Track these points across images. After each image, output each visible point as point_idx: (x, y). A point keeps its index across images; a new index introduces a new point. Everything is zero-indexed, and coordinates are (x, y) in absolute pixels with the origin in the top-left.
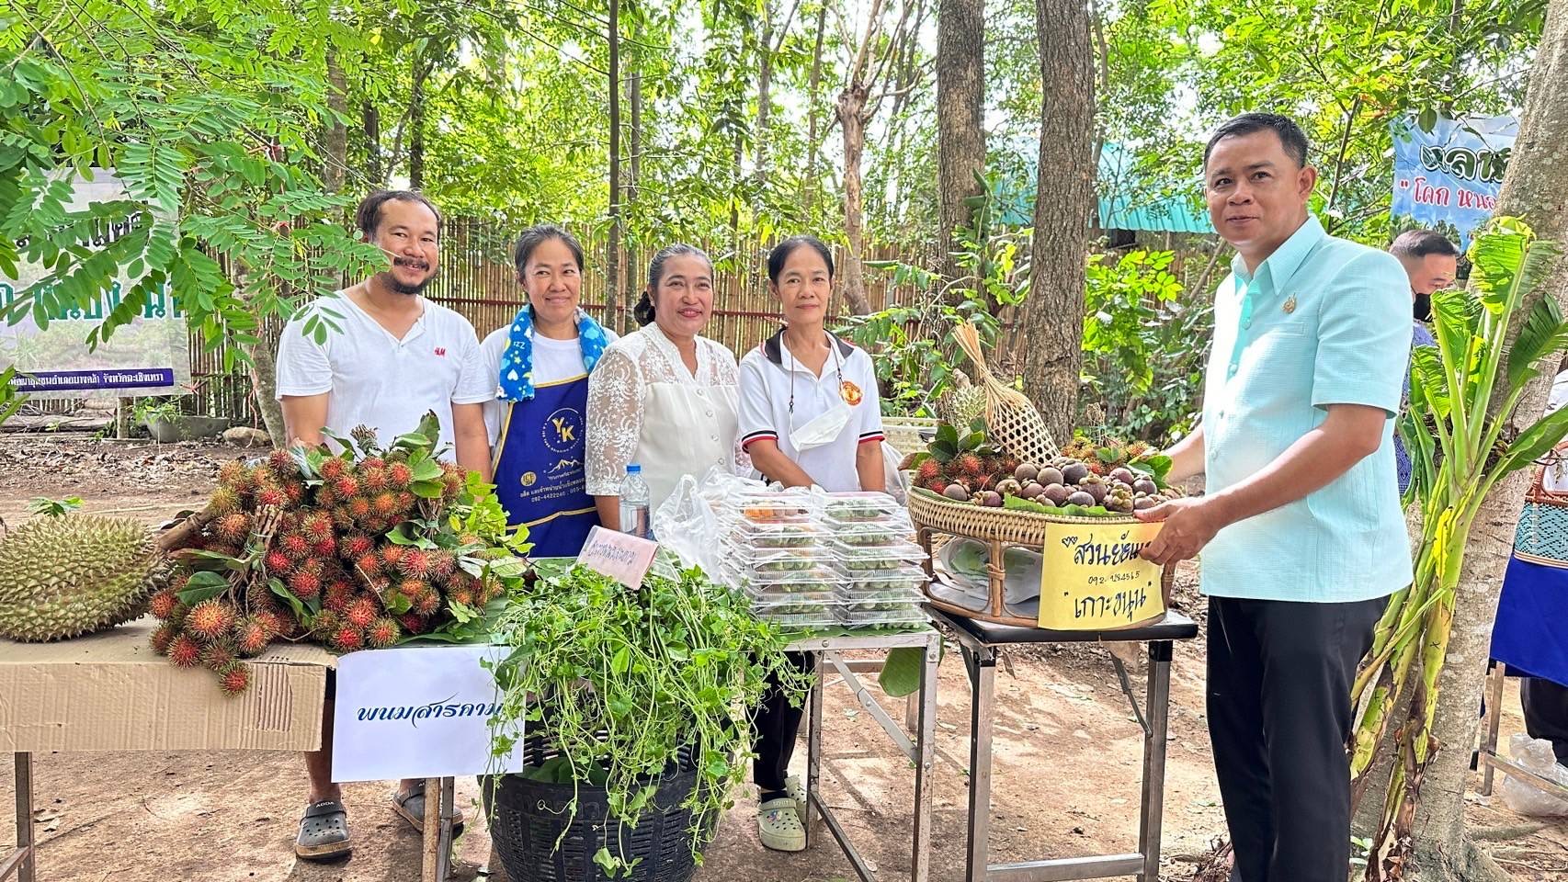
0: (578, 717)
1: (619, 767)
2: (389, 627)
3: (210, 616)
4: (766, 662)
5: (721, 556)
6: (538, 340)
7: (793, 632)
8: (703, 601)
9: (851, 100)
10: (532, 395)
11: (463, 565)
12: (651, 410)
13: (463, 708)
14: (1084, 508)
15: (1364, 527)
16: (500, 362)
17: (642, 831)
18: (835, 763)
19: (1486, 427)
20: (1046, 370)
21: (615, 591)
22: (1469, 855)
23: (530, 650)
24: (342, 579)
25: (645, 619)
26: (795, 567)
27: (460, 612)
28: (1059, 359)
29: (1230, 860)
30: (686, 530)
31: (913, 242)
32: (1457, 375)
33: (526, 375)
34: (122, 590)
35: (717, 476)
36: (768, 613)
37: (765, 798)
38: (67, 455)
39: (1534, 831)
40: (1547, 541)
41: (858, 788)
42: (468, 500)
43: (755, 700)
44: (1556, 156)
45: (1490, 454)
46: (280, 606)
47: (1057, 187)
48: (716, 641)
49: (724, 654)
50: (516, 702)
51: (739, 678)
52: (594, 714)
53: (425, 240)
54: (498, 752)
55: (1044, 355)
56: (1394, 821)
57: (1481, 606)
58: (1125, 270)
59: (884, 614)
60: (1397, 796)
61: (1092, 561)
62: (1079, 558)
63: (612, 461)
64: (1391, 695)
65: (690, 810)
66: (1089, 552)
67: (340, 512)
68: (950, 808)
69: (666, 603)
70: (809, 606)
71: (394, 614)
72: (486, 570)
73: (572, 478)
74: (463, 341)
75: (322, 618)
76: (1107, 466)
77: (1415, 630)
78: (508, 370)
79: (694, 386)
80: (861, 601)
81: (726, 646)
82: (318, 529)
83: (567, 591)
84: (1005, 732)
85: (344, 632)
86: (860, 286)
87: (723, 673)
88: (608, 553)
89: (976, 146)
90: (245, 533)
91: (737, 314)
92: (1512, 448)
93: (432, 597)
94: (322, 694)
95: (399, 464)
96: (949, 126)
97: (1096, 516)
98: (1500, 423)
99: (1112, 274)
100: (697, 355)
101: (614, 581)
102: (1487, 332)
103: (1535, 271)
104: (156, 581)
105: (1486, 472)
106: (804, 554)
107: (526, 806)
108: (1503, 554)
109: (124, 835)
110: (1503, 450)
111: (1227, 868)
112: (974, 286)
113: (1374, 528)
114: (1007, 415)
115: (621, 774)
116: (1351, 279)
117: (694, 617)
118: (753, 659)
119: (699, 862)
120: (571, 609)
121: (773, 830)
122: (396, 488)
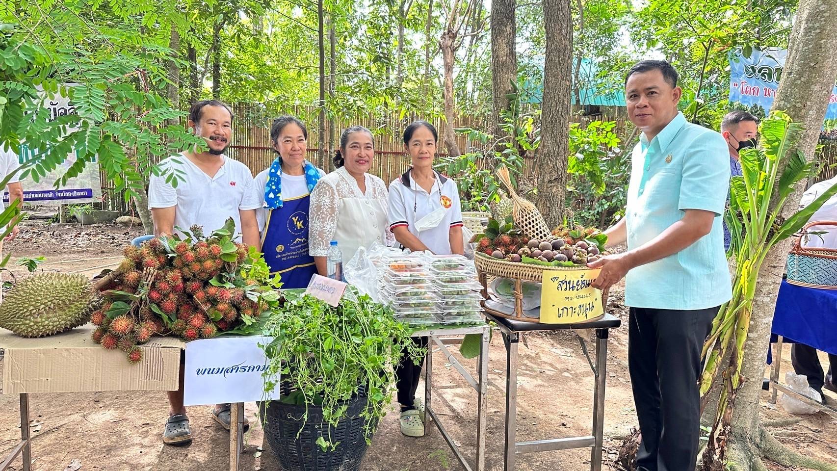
0: (307, 372)
1: (328, 396)
2: (211, 328)
3: (122, 324)
4: (402, 343)
5: (379, 288)
6: (284, 176)
7: (415, 327)
8: (370, 312)
9: (447, 39)
10: (282, 206)
11: (248, 295)
12: (343, 212)
13: (249, 368)
14: (562, 262)
15: (707, 271)
16: (264, 189)
17: (341, 427)
18: (439, 391)
19: (768, 217)
20: (549, 185)
21: (325, 308)
22: (761, 435)
23: (283, 338)
24: (187, 303)
25: (341, 322)
26: (416, 294)
27: (247, 319)
28: (555, 179)
29: (639, 439)
30: (361, 274)
31: (481, 114)
32: (753, 191)
33: (278, 195)
34: (76, 311)
35: (376, 247)
36: (403, 317)
37: (403, 410)
38: (34, 232)
39: (797, 422)
40: (803, 274)
41: (451, 404)
42: (249, 262)
43: (397, 362)
44: (802, 79)
45: (770, 232)
46: (157, 318)
47: (554, 89)
48: (376, 332)
49: (380, 339)
50: (276, 365)
51: (388, 350)
52: (315, 370)
53: (225, 126)
54: (267, 390)
55: (548, 177)
56: (722, 418)
57: (766, 308)
58: (591, 131)
59: (462, 317)
60: (723, 405)
61: (566, 289)
62: (560, 287)
63: (323, 239)
64: (720, 354)
65: (364, 417)
66: (565, 284)
67: (186, 270)
68: (499, 414)
69: (351, 313)
70: (423, 314)
71: (214, 321)
72: (260, 298)
73: (302, 248)
74: (245, 177)
75: (178, 324)
76: (575, 240)
77: (732, 322)
78: (269, 193)
79: (364, 200)
80: (450, 311)
81: (381, 335)
82: (175, 279)
83: (301, 307)
84: (527, 374)
85: (189, 330)
86: (453, 137)
87: (380, 349)
88: (321, 288)
89: (512, 67)
90: (138, 281)
91: (388, 153)
92: (781, 228)
93: (233, 312)
94: (179, 362)
95: (215, 245)
96: (498, 57)
97: (568, 266)
98: (774, 215)
99: (584, 133)
100: (366, 183)
101: (324, 302)
102: (768, 169)
103: (792, 138)
104: (93, 306)
105: (768, 241)
106: (420, 287)
107: (281, 416)
108: (777, 282)
109: (75, 433)
110: (777, 229)
111: (638, 443)
112: (511, 141)
113: (712, 272)
114: (524, 215)
115: (329, 400)
116: (699, 146)
117: (365, 321)
118: (395, 341)
119: (369, 443)
120: (303, 318)
121: (407, 426)
122: (214, 257)
